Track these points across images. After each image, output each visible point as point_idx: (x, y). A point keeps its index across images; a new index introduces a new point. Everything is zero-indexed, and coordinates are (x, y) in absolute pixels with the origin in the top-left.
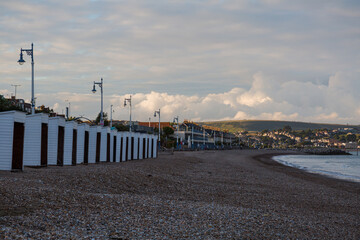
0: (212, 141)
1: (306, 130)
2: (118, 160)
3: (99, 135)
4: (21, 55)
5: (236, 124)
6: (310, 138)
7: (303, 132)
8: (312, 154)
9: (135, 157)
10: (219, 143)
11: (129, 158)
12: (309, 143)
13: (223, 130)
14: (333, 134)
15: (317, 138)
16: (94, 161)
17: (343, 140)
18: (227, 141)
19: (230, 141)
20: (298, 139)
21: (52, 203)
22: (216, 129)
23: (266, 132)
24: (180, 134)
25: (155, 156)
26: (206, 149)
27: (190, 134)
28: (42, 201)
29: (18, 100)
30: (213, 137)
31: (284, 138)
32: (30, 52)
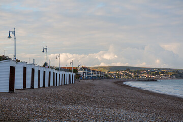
0: (95, 75)
1: (136, 70)
2: (58, 85)
3: (50, 72)
4: (9, 34)
5: (104, 68)
6: (138, 74)
7: (135, 71)
8: (140, 81)
9: (65, 84)
10: (98, 76)
11: (63, 84)
12: (138, 76)
13: (99, 70)
14: (148, 72)
15: (141, 74)
16: (48, 86)
17: (153, 75)
18: (102, 75)
19: (103, 75)
20: (132, 74)
21: (40, 114)
22: (96, 70)
23: (118, 71)
24: (81, 72)
25: (73, 83)
26: (93, 79)
27: (86, 73)
28: (34, 113)
29: (6, 57)
30: (95, 73)
31: (126, 74)
32: (14, 33)
